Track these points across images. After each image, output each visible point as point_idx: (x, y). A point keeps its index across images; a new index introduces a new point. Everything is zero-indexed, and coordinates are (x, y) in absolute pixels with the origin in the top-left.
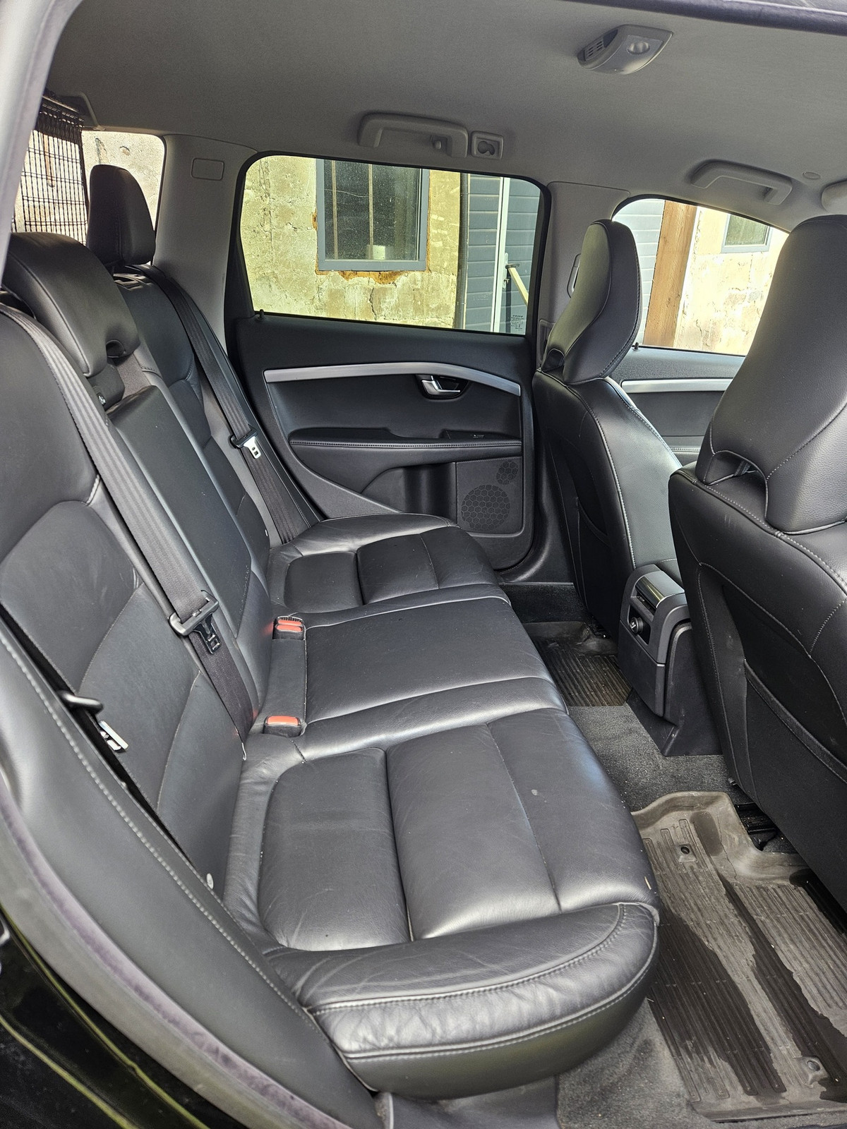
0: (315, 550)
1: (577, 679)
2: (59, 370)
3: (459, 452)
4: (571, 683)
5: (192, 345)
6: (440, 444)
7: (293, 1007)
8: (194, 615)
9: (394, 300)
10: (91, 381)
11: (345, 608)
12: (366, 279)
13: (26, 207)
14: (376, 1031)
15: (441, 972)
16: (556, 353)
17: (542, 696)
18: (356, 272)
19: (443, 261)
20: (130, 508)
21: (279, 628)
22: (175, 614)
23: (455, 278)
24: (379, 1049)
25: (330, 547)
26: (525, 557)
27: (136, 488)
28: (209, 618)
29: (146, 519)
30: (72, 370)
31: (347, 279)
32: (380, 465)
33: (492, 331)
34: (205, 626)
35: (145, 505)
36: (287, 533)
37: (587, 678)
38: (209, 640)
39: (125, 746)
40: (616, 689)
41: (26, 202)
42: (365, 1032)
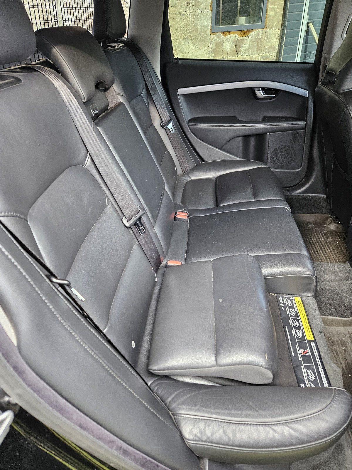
0: (197, 176)
1: (322, 244)
2: (68, 100)
3: (271, 128)
4: (318, 246)
5: (144, 78)
6: (262, 124)
7: (162, 419)
8: (134, 217)
9: (247, 45)
10: (86, 104)
11: (209, 207)
12: (234, 35)
13: (63, 13)
14: (202, 432)
15: (235, 410)
16: (331, 73)
17: (303, 265)
18: (229, 32)
19: (274, 22)
20: (104, 168)
21: (177, 216)
22: (125, 217)
23: (279, 31)
24: (202, 441)
25: (204, 175)
26: (301, 181)
27: (106, 158)
28: (140, 219)
29: (111, 173)
30: (75, 99)
31: (225, 36)
32: (231, 135)
33: (296, 61)
34: (138, 222)
35: (110, 166)
36: (185, 169)
37: (327, 244)
38: (140, 229)
39: (83, 300)
40: (343, 251)
41: (63, 10)
42: (196, 431)
